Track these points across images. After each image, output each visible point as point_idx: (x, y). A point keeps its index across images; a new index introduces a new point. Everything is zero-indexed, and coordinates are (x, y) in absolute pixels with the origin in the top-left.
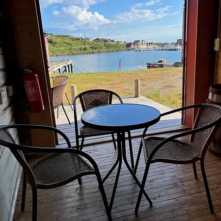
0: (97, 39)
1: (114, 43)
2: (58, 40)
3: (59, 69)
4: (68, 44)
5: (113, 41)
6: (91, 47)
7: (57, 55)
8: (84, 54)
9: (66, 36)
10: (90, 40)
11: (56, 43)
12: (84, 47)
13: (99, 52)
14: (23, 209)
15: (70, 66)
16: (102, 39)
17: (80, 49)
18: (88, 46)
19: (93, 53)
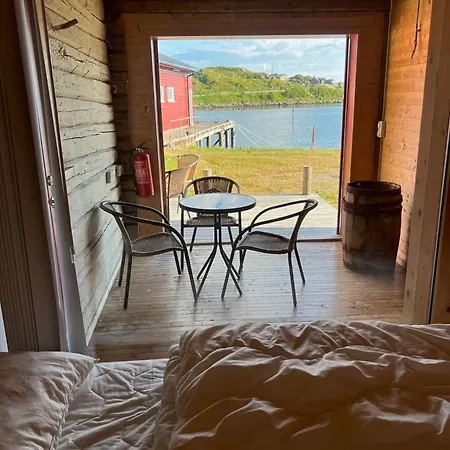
0: (297, 77)
1: (331, 86)
2: (218, 77)
3: (208, 138)
4: (236, 85)
5: (329, 82)
6: (282, 94)
7: (214, 107)
8: (267, 106)
9: (235, 70)
10: (282, 79)
11: (213, 82)
12: (267, 92)
13: (297, 104)
14: (120, 284)
15: (229, 132)
16: (307, 78)
17: (260, 97)
18: (275, 91)
19: (285, 105)
